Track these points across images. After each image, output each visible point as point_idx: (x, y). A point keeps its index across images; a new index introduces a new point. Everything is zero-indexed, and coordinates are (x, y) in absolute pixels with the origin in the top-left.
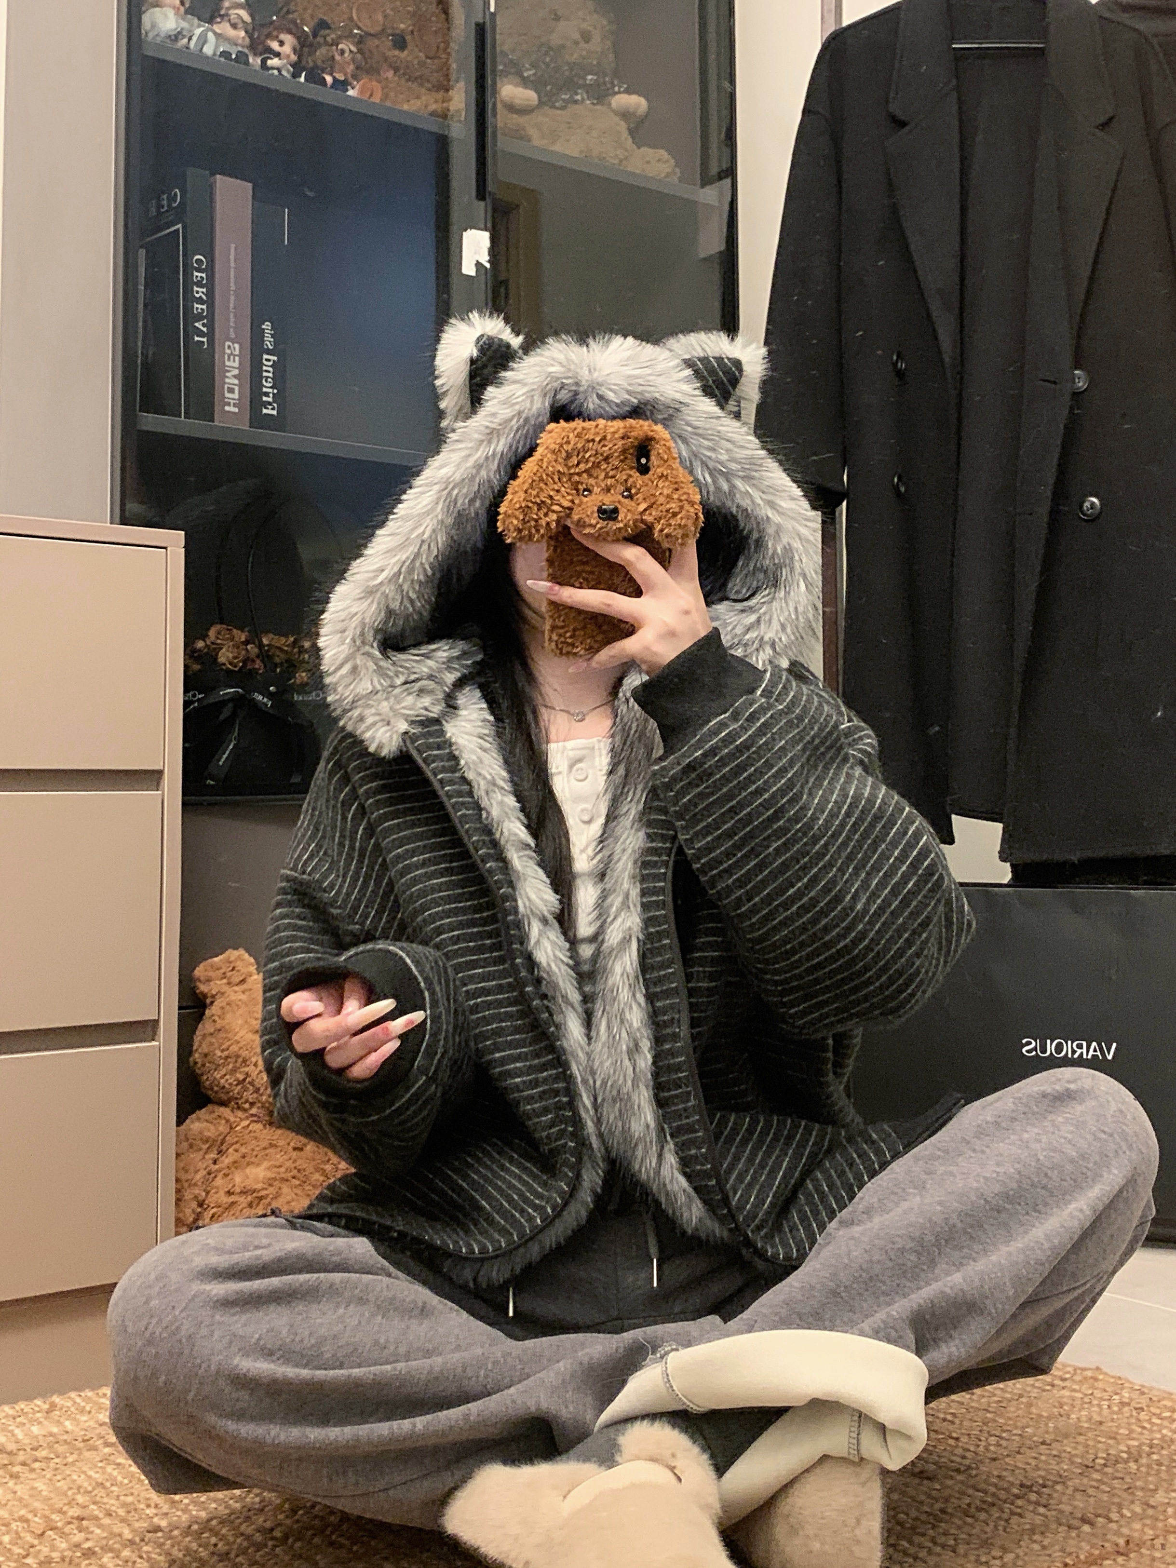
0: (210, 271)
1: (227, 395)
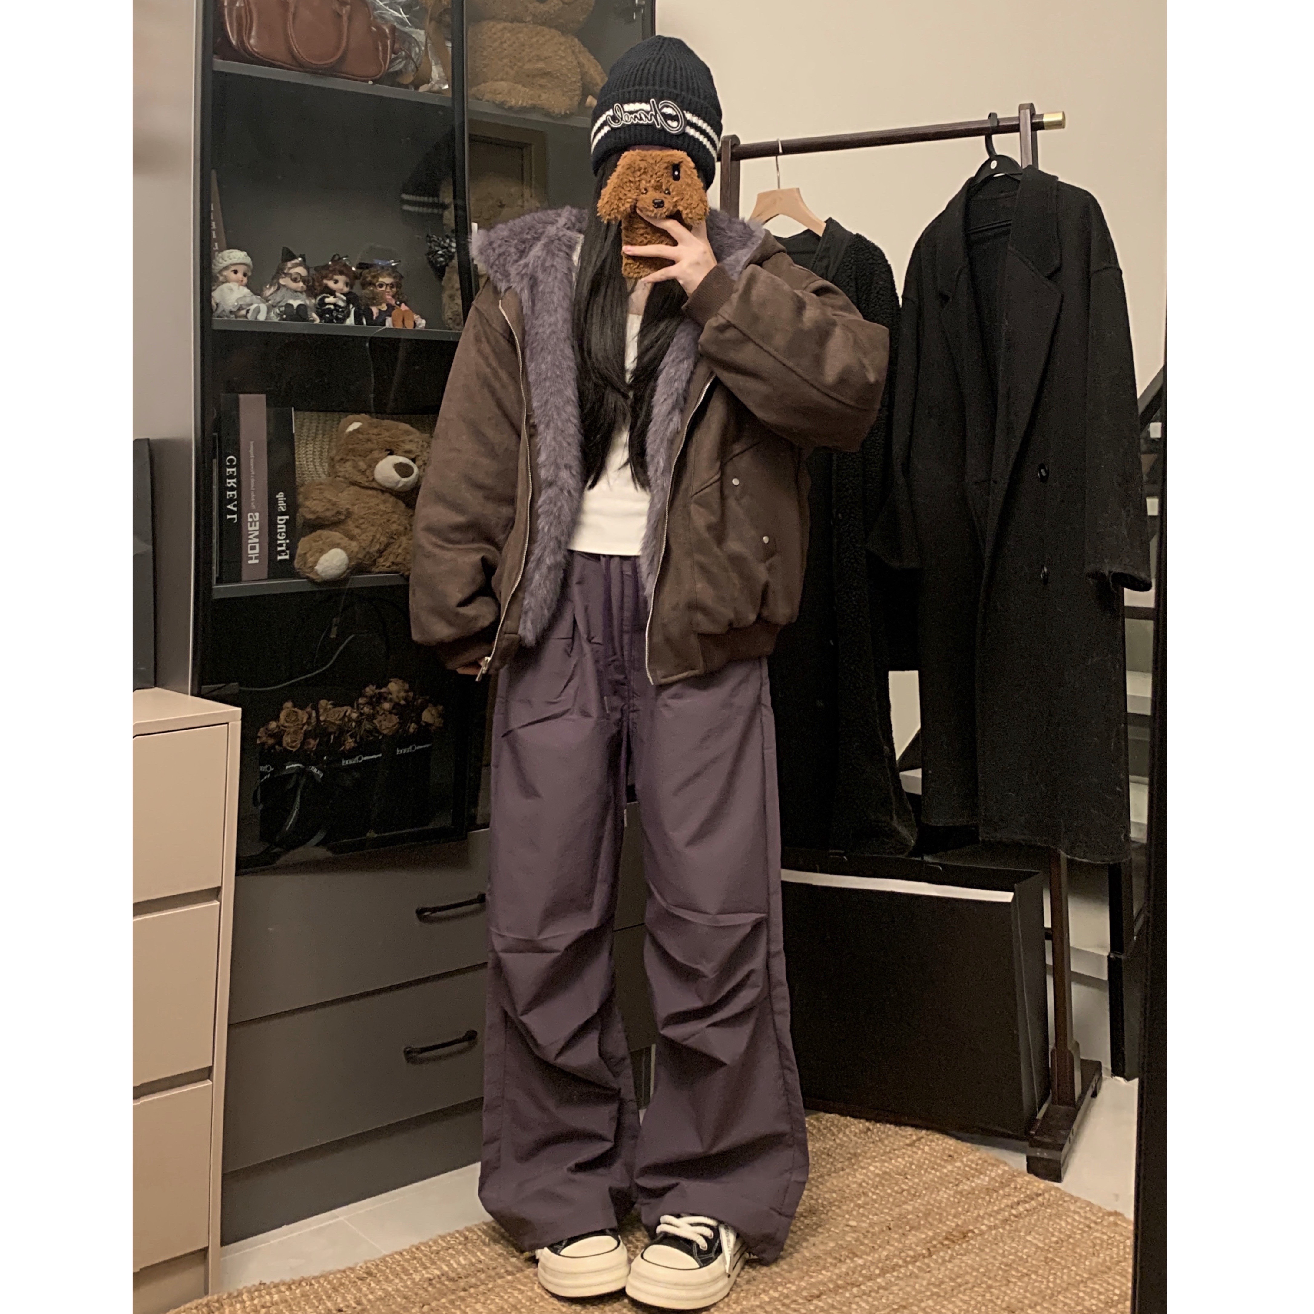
0: (238, 466)
1: (250, 552)
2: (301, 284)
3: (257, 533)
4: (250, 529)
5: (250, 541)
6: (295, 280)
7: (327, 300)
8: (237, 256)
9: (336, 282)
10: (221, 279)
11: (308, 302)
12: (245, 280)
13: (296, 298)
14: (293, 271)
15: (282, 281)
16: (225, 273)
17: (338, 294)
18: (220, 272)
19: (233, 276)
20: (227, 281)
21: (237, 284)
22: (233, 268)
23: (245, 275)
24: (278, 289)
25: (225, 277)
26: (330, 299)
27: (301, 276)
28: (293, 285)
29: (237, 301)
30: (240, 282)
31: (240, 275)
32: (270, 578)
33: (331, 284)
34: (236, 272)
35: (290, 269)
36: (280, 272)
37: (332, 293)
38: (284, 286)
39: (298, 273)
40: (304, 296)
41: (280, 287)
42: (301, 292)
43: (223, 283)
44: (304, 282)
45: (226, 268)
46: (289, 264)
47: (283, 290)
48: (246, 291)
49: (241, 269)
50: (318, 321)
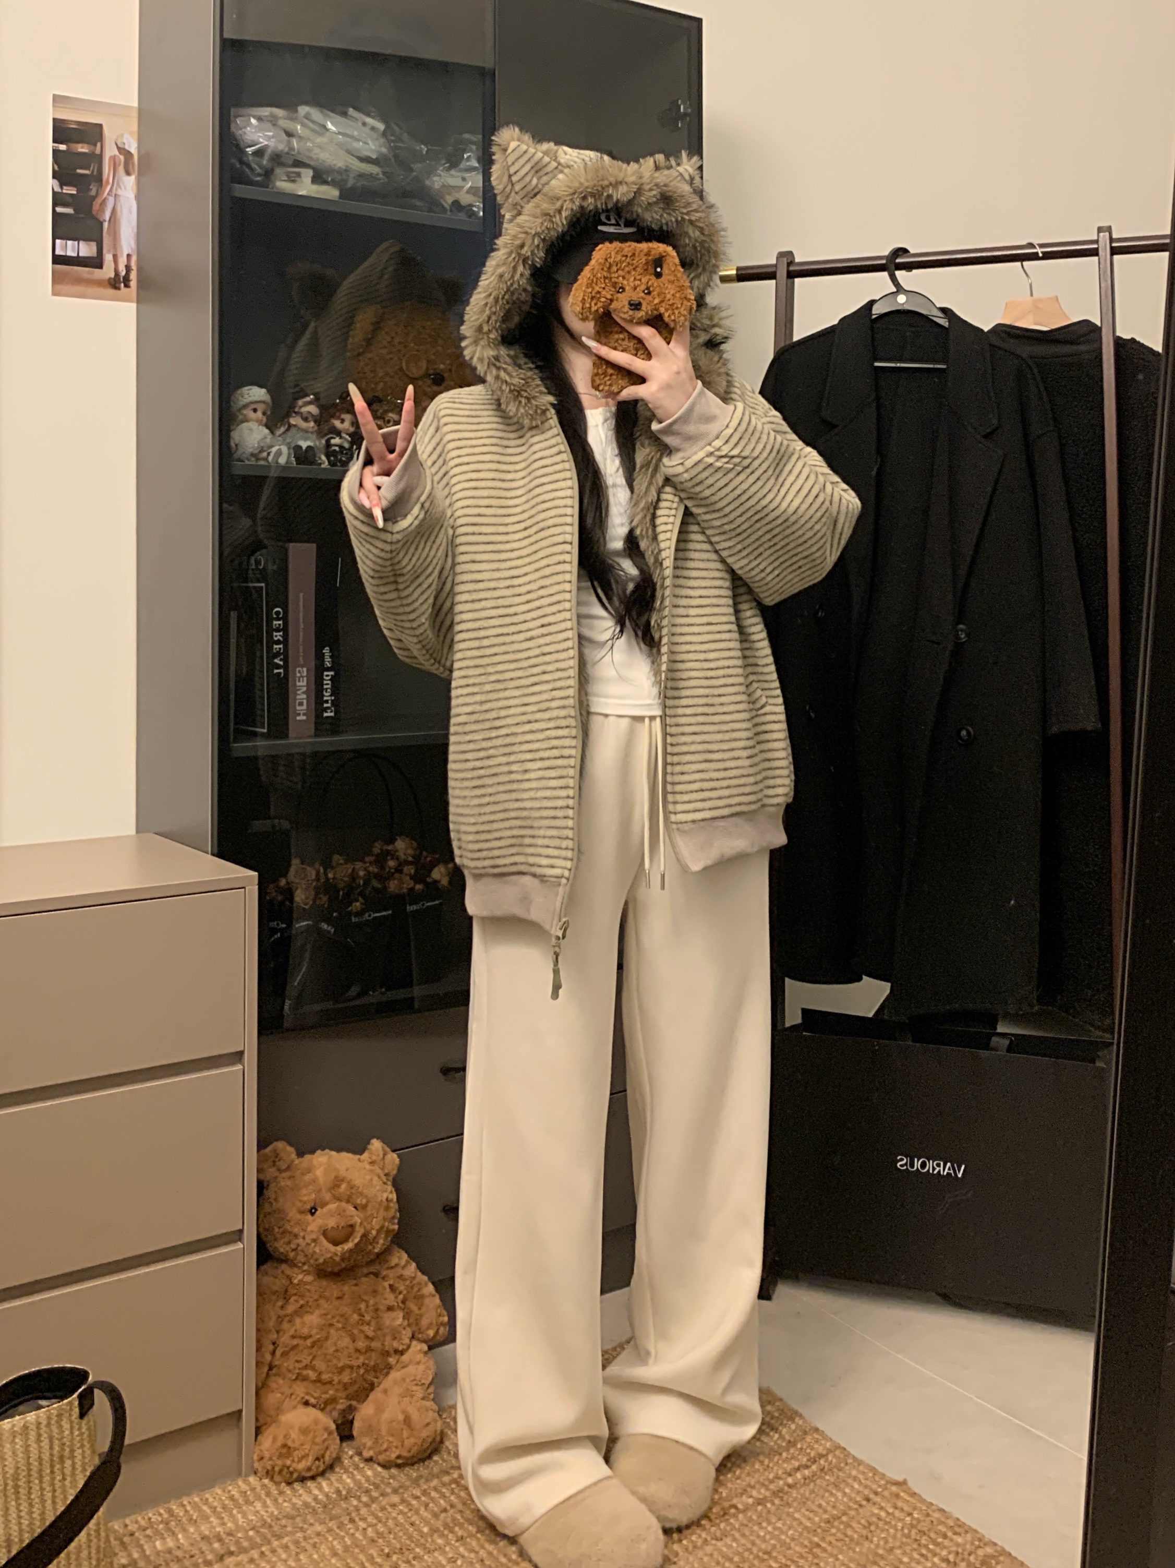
0: (285, 619)
1: (298, 708)
2: (312, 424)
3: (305, 689)
4: (298, 684)
5: (298, 697)
6: (306, 420)
7: (333, 441)
8: (256, 393)
9: (343, 421)
10: (241, 417)
11: (317, 443)
12: (265, 419)
13: (306, 439)
14: (305, 410)
15: (293, 421)
16: (245, 412)
17: (344, 435)
18: (239, 410)
19: (252, 415)
20: (246, 420)
21: (256, 424)
22: (253, 406)
23: (264, 413)
24: (288, 430)
25: (245, 415)
26: (336, 441)
27: (313, 415)
28: (304, 425)
29: (258, 443)
30: (259, 422)
31: (259, 414)
32: (316, 735)
33: (337, 423)
34: (255, 410)
35: (301, 407)
36: (291, 410)
37: (338, 433)
38: (295, 426)
39: (309, 412)
40: (314, 436)
41: (290, 426)
42: (312, 433)
43: (243, 422)
44: (315, 422)
45: (245, 406)
46: (300, 402)
47: (293, 430)
48: (266, 431)
49: (261, 408)
50: (327, 463)
